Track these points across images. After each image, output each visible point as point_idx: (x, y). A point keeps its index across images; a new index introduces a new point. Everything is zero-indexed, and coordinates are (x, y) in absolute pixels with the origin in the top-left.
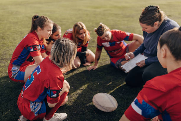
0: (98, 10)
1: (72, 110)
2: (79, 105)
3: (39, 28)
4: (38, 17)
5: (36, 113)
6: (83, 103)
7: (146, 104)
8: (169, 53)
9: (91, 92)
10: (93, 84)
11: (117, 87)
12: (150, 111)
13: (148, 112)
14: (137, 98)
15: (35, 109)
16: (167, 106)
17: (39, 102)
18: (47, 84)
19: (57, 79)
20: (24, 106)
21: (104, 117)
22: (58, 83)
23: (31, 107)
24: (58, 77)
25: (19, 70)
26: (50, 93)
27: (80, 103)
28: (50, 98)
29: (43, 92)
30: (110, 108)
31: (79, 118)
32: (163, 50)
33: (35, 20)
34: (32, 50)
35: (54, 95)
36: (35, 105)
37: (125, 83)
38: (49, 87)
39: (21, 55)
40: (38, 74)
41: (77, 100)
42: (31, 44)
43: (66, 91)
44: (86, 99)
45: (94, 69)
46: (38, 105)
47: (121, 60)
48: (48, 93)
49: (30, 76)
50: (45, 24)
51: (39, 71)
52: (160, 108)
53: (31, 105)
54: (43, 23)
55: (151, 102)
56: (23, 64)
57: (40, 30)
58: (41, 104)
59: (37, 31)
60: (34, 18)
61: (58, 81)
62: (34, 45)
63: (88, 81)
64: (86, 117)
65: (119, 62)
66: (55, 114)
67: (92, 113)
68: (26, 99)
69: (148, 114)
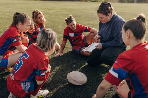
0: (51, 11)
1: (52, 87)
2: (56, 82)
3: (20, 23)
4: (19, 14)
5: (27, 91)
6: (59, 81)
7: (121, 70)
8: (132, 35)
9: (63, 72)
10: (63, 67)
11: (82, 67)
12: (124, 74)
13: (123, 75)
14: (113, 67)
15: (26, 87)
16: (135, 69)
17: (28, 82)
18: (36, 66)
19: (44, 61)
20: (16, 86)
21: (78, 89)
22: (45, 64)
23: (22, 86)
24: (45, 59)
25: (2, 58)
26: (39, 73)
27: (57, 81)
28: (38, 77)
29: (32, 72)
30: (82, 82)
31: (59, 92)
32: (128, 33)
33: (17, 16)
34: (15, 40)
35: (42, 74)
36: (25, 84)
37: (87, 64)
38: (38, 68)
39: (4, 45)
40: (26, 59)
41: (53, 79)
42: (14, 36)
43: (49, 71)
44: (60, 78)
45: (60, 56)
46: (28, 84)
47: (81, 47)
48: (37, 73)
49: (18, 61)
50: (25, 20)
51: (26, 56)
52: (130, 71)
53: (22, 85)
54: (24, 19)
55: (124, 68)
56: (5, 53)
57: (21, 25)
58: (30, 83)
59: (18, 26)
60: (16, 15)
61: (45, 63)
62: (16, 36)
63: (58, 65)
64: (65, 91)
65: (80, 48)
66: (40, 91)
67: (67, 87)
68: (17, 80)
69: (123, 76)
